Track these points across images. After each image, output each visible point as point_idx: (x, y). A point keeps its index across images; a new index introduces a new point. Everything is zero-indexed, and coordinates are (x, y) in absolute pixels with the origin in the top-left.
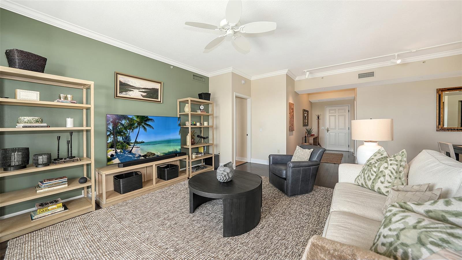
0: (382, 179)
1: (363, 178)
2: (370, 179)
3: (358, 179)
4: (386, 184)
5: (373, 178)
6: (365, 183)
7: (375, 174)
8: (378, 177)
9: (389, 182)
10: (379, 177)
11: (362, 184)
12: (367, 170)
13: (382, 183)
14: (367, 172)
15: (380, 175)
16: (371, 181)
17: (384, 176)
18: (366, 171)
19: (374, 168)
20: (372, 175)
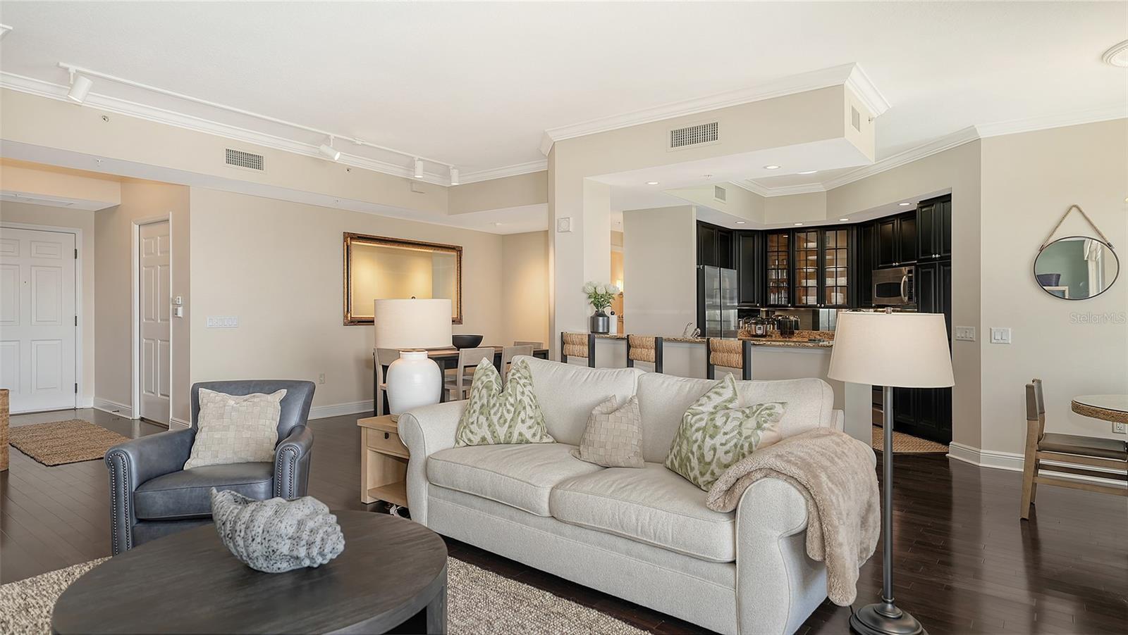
0: (522, 415)
1: (485, 424)
2: (505, 421)
3: (468, 431)
4: (530, 422)
5: (509, 417)
6: (493, 433)
7: (513, 409)
8: (517, 413)
9: (531, 418)
10: (519, 413)
11: (484, 439)
12: (498, 405)
13: (523, 421)
14: (498, 409)
15: (520, 408)
16: (507, 425)
17: (524, 408)
18: (496, 409)
19: (509, 398)
20: (508, 411)
